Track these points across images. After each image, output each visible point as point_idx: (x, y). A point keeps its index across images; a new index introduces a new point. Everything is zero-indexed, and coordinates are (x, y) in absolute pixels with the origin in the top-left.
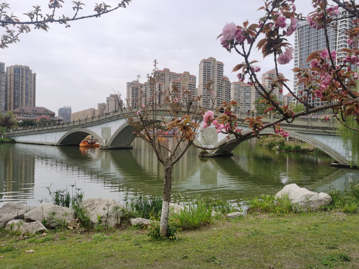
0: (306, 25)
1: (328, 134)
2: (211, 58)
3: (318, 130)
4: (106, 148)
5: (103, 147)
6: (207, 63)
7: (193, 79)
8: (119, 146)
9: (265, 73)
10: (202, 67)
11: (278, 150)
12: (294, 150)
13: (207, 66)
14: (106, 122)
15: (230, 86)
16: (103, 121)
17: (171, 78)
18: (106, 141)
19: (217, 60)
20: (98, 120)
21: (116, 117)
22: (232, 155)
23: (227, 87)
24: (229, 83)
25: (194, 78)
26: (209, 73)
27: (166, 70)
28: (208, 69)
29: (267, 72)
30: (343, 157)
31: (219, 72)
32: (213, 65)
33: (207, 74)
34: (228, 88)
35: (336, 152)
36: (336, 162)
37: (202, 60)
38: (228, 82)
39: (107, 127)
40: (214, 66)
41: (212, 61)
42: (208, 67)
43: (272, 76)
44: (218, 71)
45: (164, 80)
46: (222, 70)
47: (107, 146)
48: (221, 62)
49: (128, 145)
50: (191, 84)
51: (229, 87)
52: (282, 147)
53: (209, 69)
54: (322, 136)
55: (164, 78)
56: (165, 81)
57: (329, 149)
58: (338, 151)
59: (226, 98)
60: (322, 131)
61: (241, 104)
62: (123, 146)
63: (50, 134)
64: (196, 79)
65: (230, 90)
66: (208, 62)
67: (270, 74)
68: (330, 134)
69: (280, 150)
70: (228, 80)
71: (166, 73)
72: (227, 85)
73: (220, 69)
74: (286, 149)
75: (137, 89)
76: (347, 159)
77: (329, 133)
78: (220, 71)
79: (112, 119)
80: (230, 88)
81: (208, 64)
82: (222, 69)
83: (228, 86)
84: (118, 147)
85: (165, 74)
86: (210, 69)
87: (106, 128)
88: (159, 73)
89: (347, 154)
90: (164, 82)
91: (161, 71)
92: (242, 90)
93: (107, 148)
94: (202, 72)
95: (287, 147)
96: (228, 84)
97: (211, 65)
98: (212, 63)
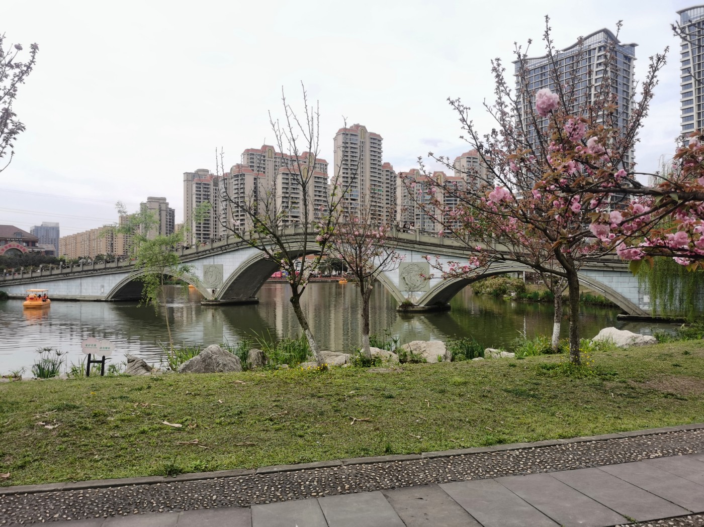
0: (535, 69)
1: (611, 270)
2: (357, 126)
3: (596, 263)
4: (215, 303)
5: (209, 301)
6: (349, 135)
7: (322, 166)
8: (236, 298)
9: (460, 155)
10: (340, 143)
11: (515, 300)
12: (543, 298)
13: (349, 142)
14: (214, 255)
15: (395, 181)
16: (206, 254)
17: (277, 164)
18: (213, 291)
19: (369, 130)
20: (195, 251)
21: (235, 245)
22: (449, 308)
23: (388, 183)
24: (393, 175)
25: (324, 164)
26: (354, 155)
27: (267, 150)
28: (351, 147)
29: (464, 155)
30: (635, 305)
31: (373, 153)
32: (362, 140)
33: (349, 157)
34: (391, 185)
35: (624, 298)
36: (625, 313)
37: (340, 130)
38: (391, 173)
39: (215, 263)
40: (362, 142)
41: (359, 132)
42: (352, 143)
43: (474, 162)
44: (372, 151)
45: (264, 168)
46: (380, 149)
47: (216, 299)
48: (377, 133)
49: (250, 297)
50: (318, 178)
51: (392, 183)
52: (522, 295)
53: (353, 148)
54: (602, 273)
55: (264, 164)
56: (266, 170)
57: (614, 294)
58: (627, 296)
59: (388, 203)
60: (602, 264)
61: (417, 215)
62: (244, 300)
63: (90, 280)
64: (328, 166)
65: (395, 189)
66: (352, 135)
67: (470, 158)
68: (615, 270)
69: (518, 300)
70: (391, 168)
71: (266, 154)
72: (389, 178)
73: (375, 147)
74: (530, 298)
75: (206, 187)
76: (641, 307)
77: (612, 267)
78: (375, 152)
79: (226, 249)
80: (395, 184)
81: (352, 137)
82: (378, 147)
83: (391, 181)
84: (234, 300)
85: (264, 157)
86: (355, 148)
87: (215, 266)
88: (253, 154)
89: (640, 299)
90: (264, 172)
91: (257, 150)
92: (418, 188)
93: (217, 303)
94: (340, 154)
95: (530, 294)
96: (391, 177)
97: (357, 140)
98: (359, 136)
